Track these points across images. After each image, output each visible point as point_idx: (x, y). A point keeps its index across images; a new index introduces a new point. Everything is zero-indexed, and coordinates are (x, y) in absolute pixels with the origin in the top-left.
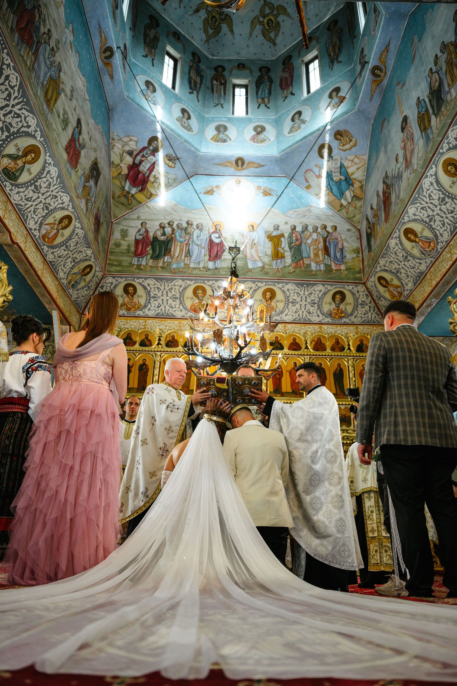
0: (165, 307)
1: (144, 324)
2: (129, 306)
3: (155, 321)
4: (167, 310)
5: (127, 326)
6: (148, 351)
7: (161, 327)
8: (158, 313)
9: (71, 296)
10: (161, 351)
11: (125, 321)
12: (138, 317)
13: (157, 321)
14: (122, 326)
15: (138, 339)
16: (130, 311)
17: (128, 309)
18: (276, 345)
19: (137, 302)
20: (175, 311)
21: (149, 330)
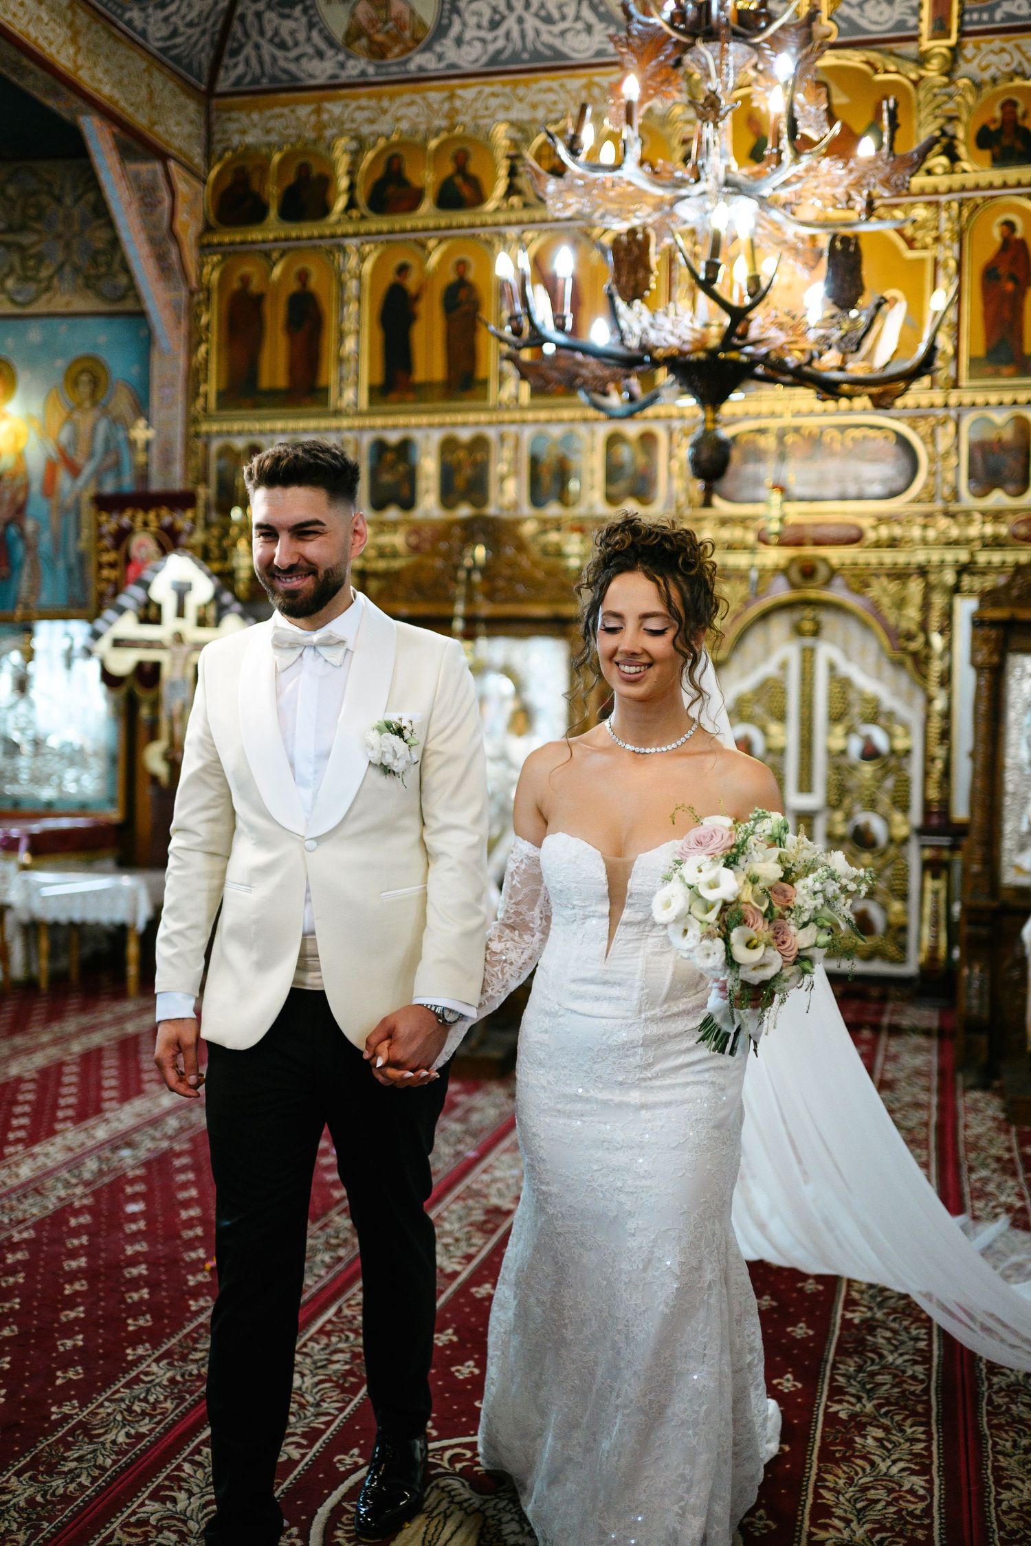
0: (520, 20)
1: (446, 106)
2: (380, 37)
3: (488, 90)
4: (530, 34)
5: (383, 126)
6: (472, 226)
7: (514, 115)
8: (499, 52)
9: (143, 33)
10: (520, 223)
11: (373, 103)
12: (421, 79)
13: (497, 89)
14: (366, 130)
15: (428, 178)
16: (383, 56)
17: (378, 52)
18: (1006, 141)
19: (407, 16)
20: (563, 33)
21: (468, 133)
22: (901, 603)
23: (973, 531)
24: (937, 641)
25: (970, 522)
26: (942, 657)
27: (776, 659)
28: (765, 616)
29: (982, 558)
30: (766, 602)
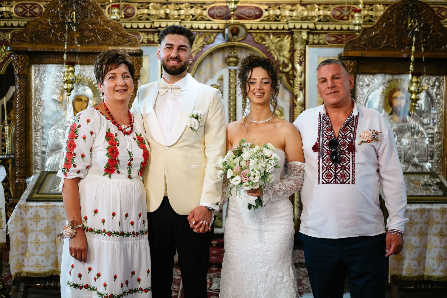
22: (280, 49)
23: (314, 13)
24: (298, 67)
25: (313, 9)
26: (301, 76)
27: (217, 76)
28: (211, 54)
29: (319, 27)
30: (212, 47)
